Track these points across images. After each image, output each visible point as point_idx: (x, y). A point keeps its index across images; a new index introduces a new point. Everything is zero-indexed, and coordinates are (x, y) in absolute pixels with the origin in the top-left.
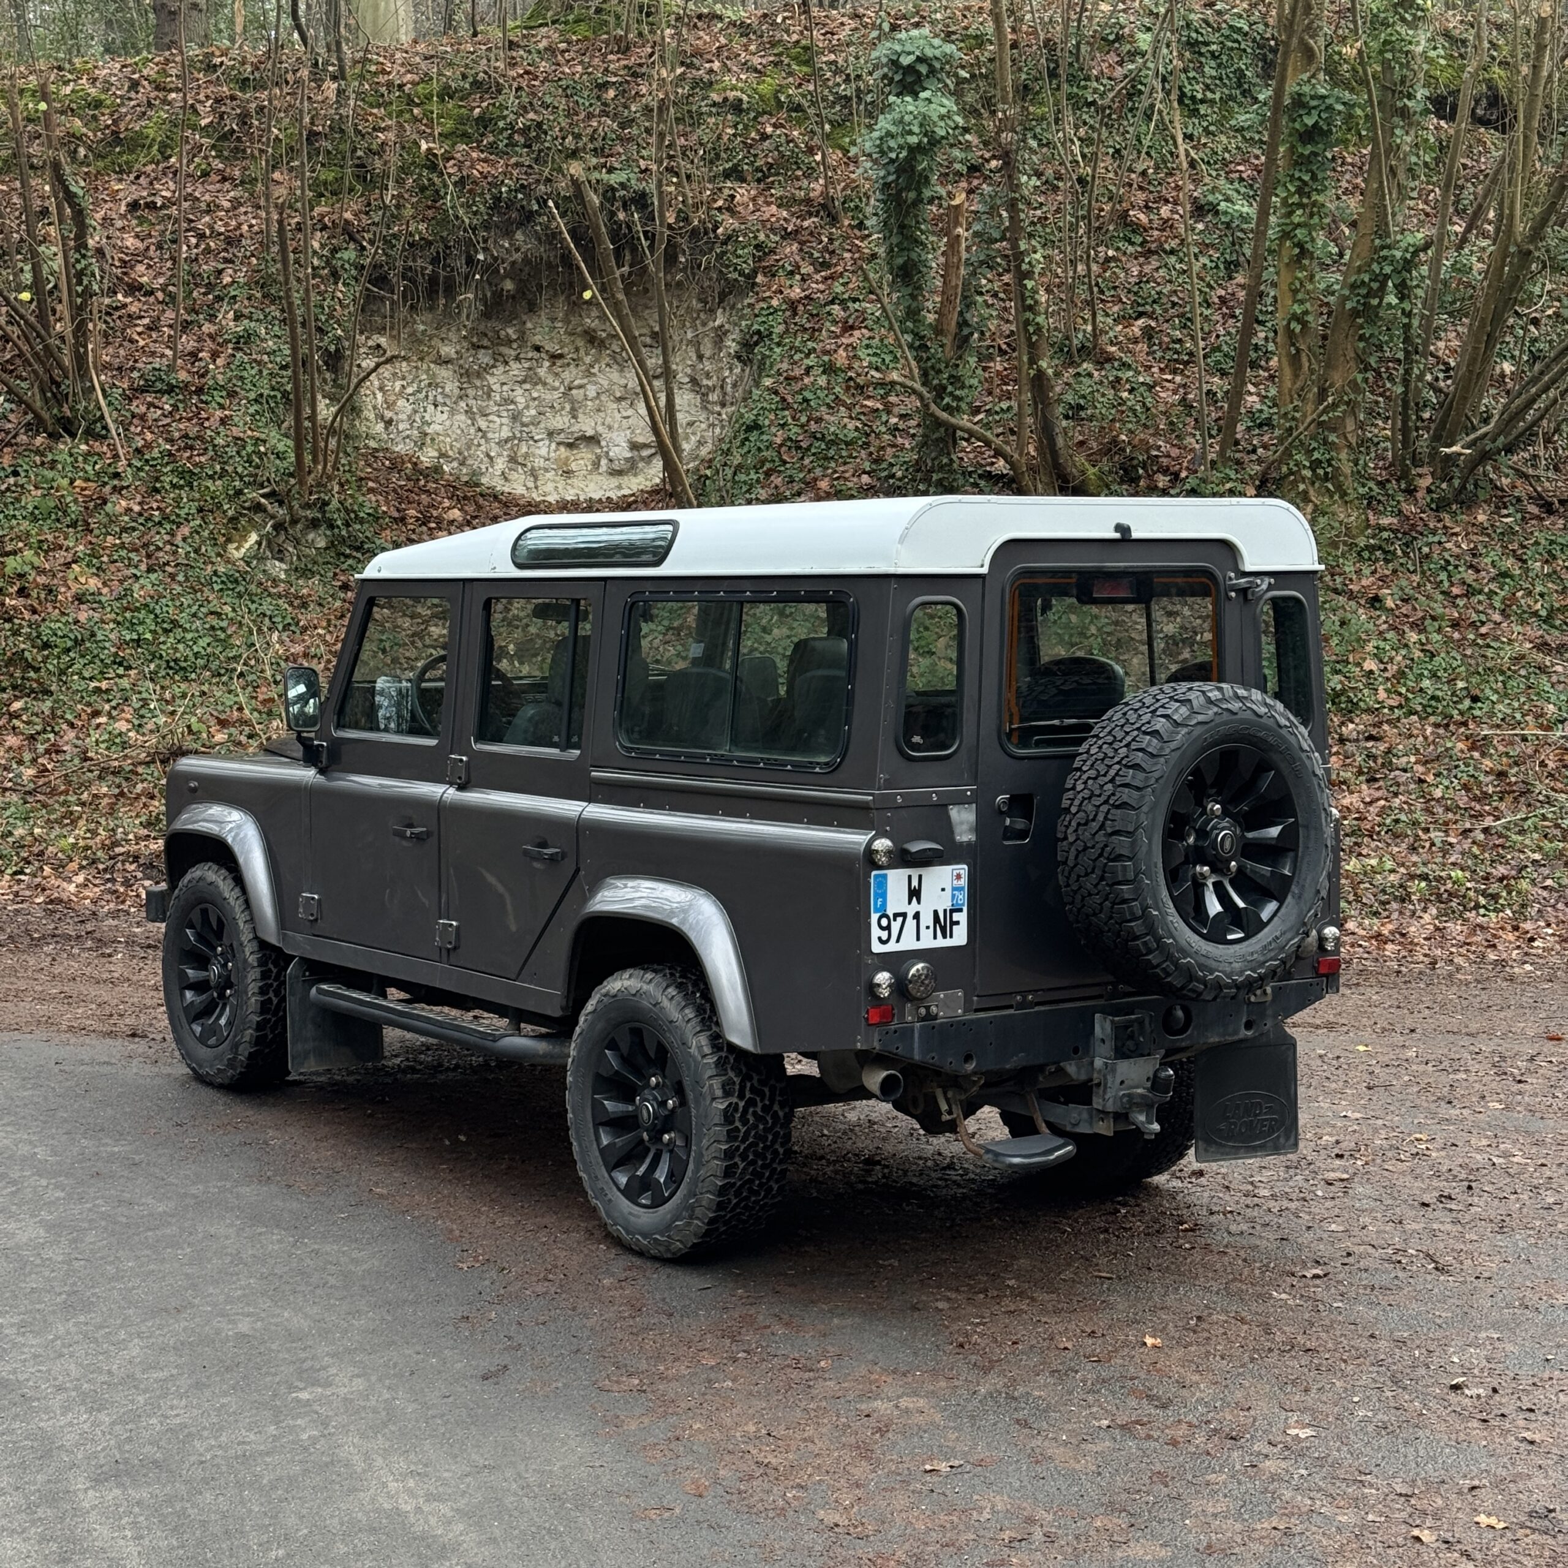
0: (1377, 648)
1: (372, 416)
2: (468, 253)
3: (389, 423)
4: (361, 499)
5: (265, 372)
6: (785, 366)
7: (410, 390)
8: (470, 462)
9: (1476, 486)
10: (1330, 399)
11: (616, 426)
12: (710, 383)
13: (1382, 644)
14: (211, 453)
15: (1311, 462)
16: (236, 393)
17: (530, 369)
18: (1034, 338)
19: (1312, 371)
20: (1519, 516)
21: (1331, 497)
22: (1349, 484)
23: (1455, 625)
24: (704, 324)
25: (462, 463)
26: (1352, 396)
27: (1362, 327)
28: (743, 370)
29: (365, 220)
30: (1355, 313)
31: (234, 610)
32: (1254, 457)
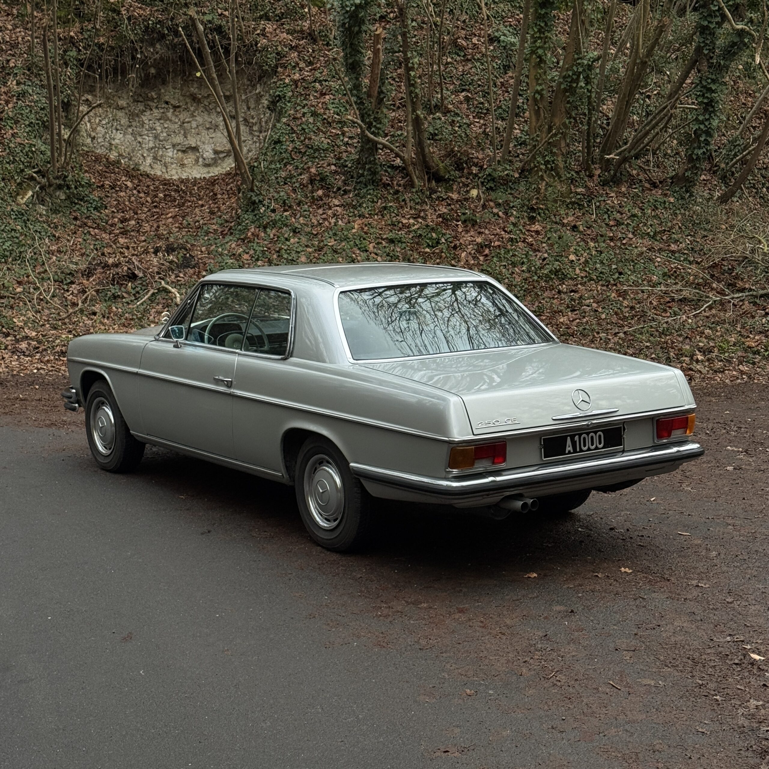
0: (576, 249)
1: (85, 135)
2: (132, 53)
3: (93, 138)
4: (82, 175)
5: (33, 111)
6: (292, 112)
7: (104, 122)
8: (133, 159)
9: (621, 174)
10: (554, 131)
11: (207, 142)
12: (254, 121)
13: (578, 248)
14: (8, 151)
15: (545, 162)
16: (19, 121)
17: (163, 113)
18: (415, 100)
19: (545, 118)
20: (641, 188)
21: (554, 178)
22: (562, 172)
23: (611, 239)
24: (250, 92)
25: (130, 159)
26: (564, 130)
27: (568, 97)
28: (270, 115)
29: (81, 37)
30: (565, 90)
31: (22, 228)
32: (518, 159)
